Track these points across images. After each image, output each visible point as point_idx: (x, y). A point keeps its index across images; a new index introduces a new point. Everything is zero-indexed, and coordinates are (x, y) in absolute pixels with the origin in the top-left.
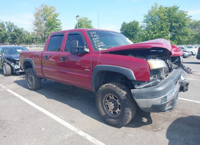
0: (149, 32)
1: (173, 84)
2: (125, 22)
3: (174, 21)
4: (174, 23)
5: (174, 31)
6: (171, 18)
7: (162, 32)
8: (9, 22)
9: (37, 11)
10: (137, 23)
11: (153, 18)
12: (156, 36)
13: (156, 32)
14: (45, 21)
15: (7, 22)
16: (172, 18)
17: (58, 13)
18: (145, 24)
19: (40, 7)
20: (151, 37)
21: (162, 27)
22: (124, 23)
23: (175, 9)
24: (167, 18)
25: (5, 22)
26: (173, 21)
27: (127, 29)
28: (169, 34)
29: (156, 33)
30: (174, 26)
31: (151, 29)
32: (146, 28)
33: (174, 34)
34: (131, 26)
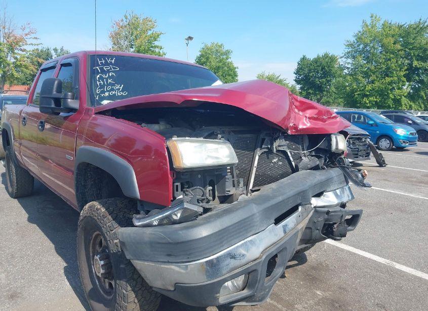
0: (356, 80)
1: (257, 218)
2: (304, 56)
3: (418, 55)
4: (418, 60)
5: (417, 78)
6: (410, 49)
7: (388, 79)
8: (62, 50)
9: (116, 28)
10: (333, 59)
11: (368, 48)
12: (373, 89)
13: (374, 80)
14: (133, 48)
15: (57, 48)
16: (412, 49)
17: (159, 33)
18: (349, 60)
19: (122, 20)
20: (360, 90)
21: (388, 68)
22: (304, 59)
23: (421, 28)
24: (401, 48)
25: (54, 49)
26: (414, 55)
27: (310, 71)
28: (404, 85)
29: (373, 82)
30: (417, 69)
31: (362, 72)
32: (352, 69)
33: (417, 86)
34: (318, 66)
